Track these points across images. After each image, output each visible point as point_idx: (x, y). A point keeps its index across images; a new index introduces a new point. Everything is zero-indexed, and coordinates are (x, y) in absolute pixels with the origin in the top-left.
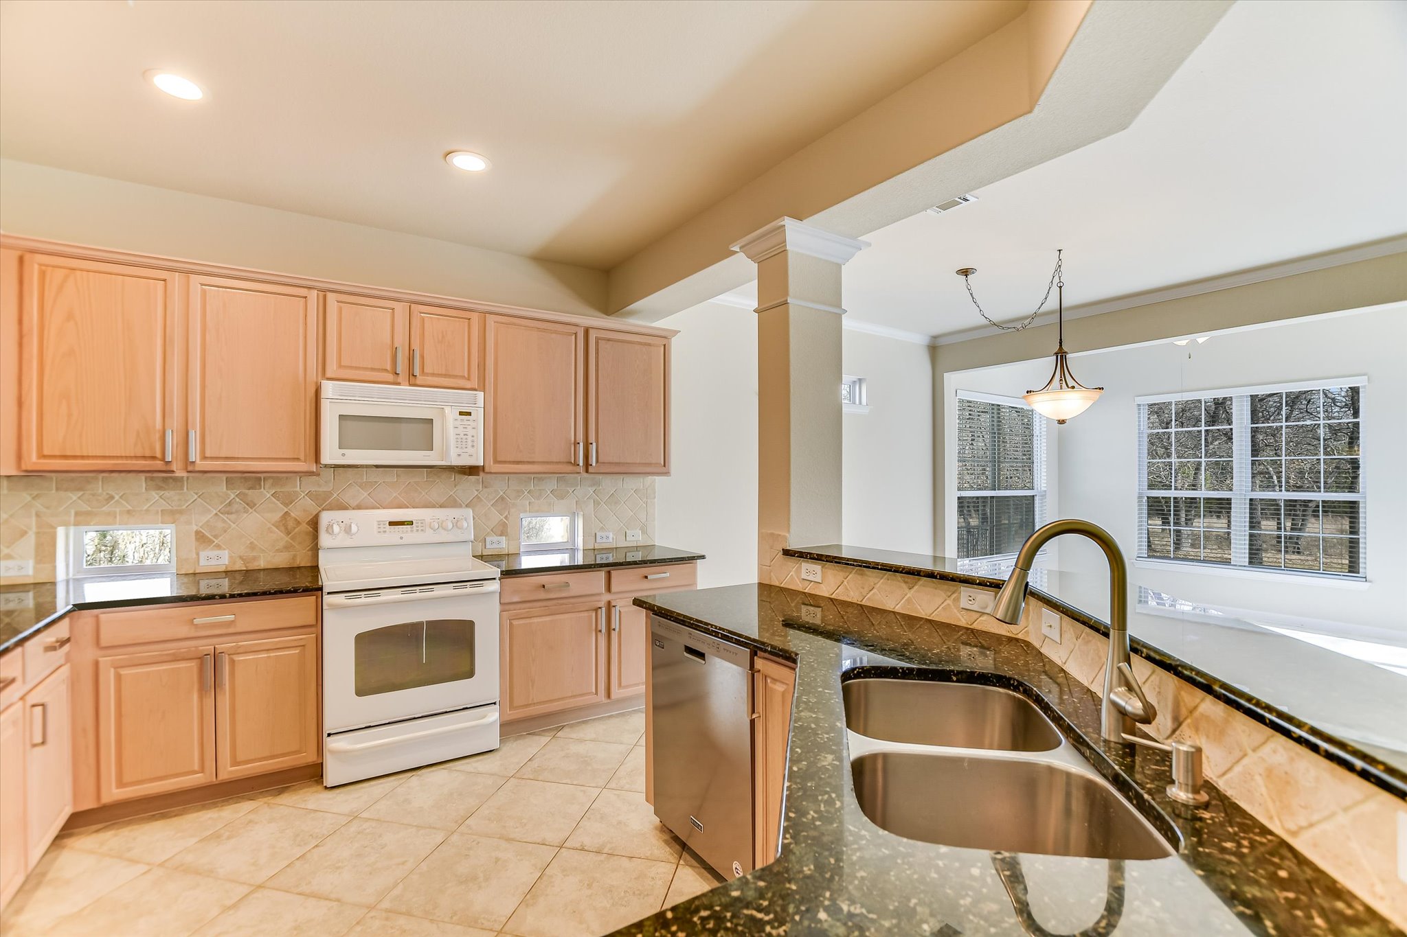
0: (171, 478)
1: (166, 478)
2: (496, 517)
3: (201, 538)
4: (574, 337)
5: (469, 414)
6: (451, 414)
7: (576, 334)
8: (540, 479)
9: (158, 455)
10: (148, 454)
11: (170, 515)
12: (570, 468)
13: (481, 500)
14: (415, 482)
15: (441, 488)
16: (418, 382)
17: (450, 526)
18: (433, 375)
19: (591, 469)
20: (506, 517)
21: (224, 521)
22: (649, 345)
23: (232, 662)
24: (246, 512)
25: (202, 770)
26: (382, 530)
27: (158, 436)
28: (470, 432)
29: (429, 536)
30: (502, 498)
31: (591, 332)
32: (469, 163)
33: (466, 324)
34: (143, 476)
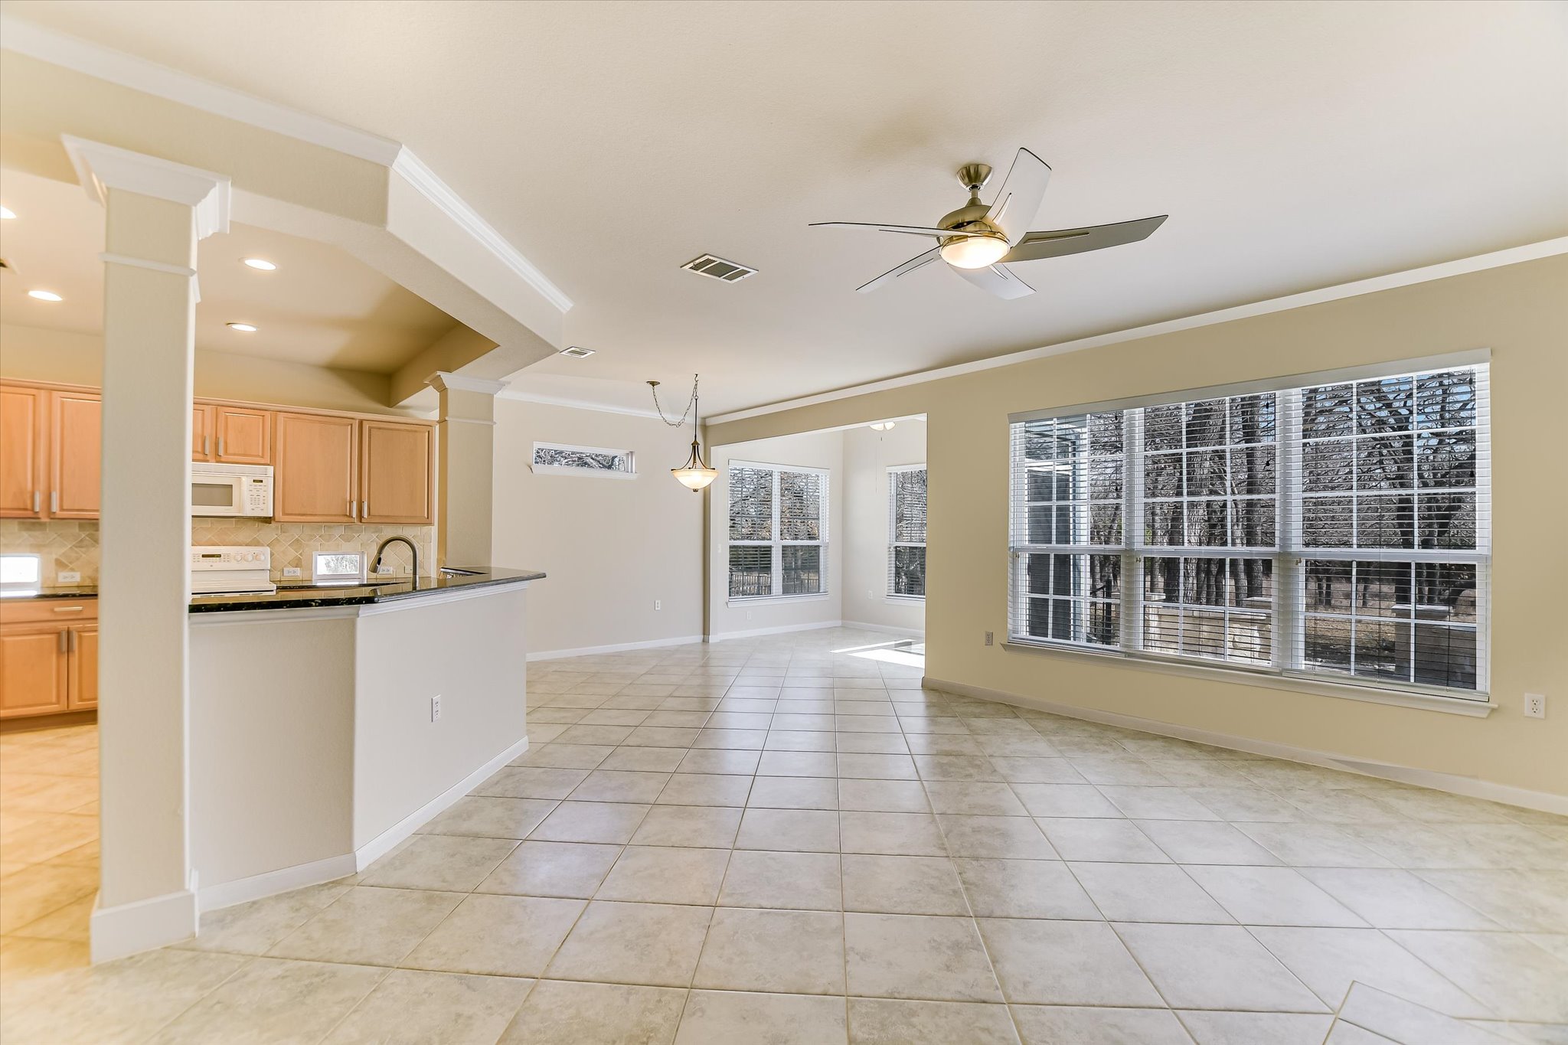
0: (37, 523)
1: (34, 523)
2: (292, 553)
3: (60, 564)
4: (349, 427)
5: (261, 481)
6: (246, 481)
7: (351, 425)
8: (330, 527)
9: (29, 507)
10: (22, 507)
11: (36, 548)
12: (346, 519)
13: (280, 541)
14: (225, 528)
15: (246, 533)
16: (222, 460)
17: (250, 558)
18: (234, 455)
19: (363, 520)
20: (301, 554)
21: (77, 553)
22: (416, 431)
23: (80, 637)
24: (94, 546)
25: (58, 702)
26: (196, 560)
27: (29, 495)
28: (262, 493)
29: (234, 565)
30: (297, 540)
31: (364, 422)
32: (245, 328)
33: (261, 420)
34: (16, 521)
